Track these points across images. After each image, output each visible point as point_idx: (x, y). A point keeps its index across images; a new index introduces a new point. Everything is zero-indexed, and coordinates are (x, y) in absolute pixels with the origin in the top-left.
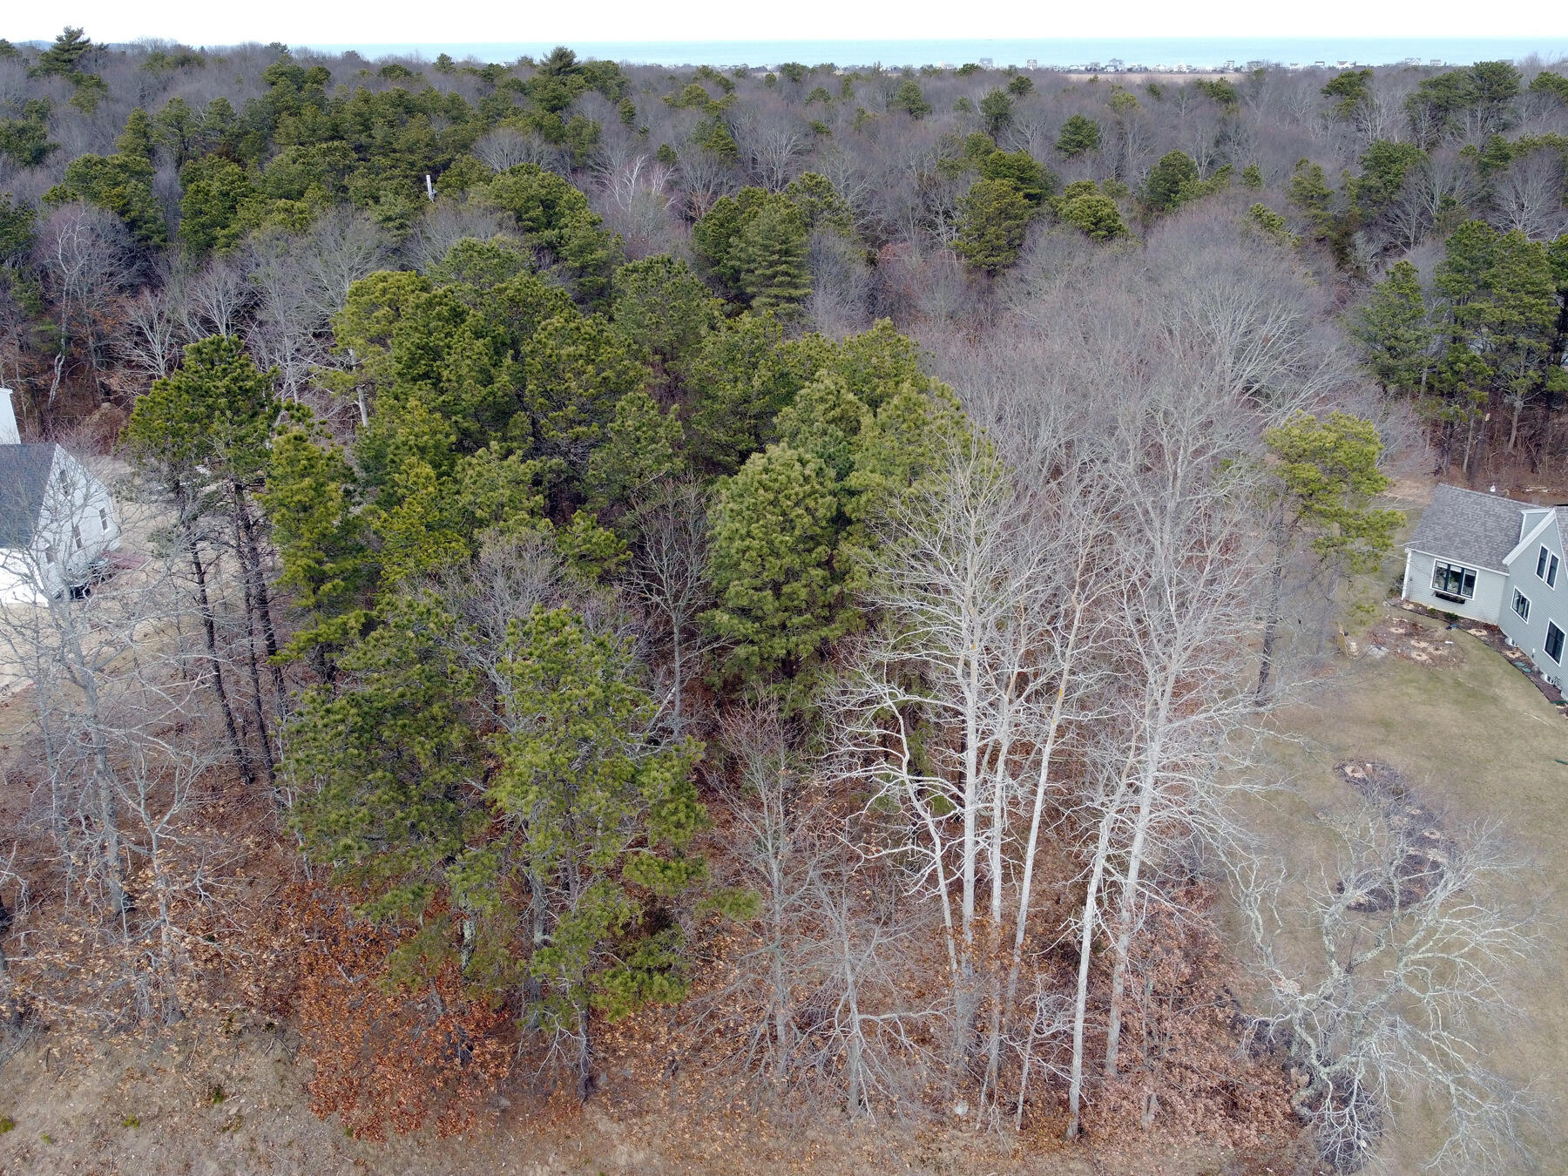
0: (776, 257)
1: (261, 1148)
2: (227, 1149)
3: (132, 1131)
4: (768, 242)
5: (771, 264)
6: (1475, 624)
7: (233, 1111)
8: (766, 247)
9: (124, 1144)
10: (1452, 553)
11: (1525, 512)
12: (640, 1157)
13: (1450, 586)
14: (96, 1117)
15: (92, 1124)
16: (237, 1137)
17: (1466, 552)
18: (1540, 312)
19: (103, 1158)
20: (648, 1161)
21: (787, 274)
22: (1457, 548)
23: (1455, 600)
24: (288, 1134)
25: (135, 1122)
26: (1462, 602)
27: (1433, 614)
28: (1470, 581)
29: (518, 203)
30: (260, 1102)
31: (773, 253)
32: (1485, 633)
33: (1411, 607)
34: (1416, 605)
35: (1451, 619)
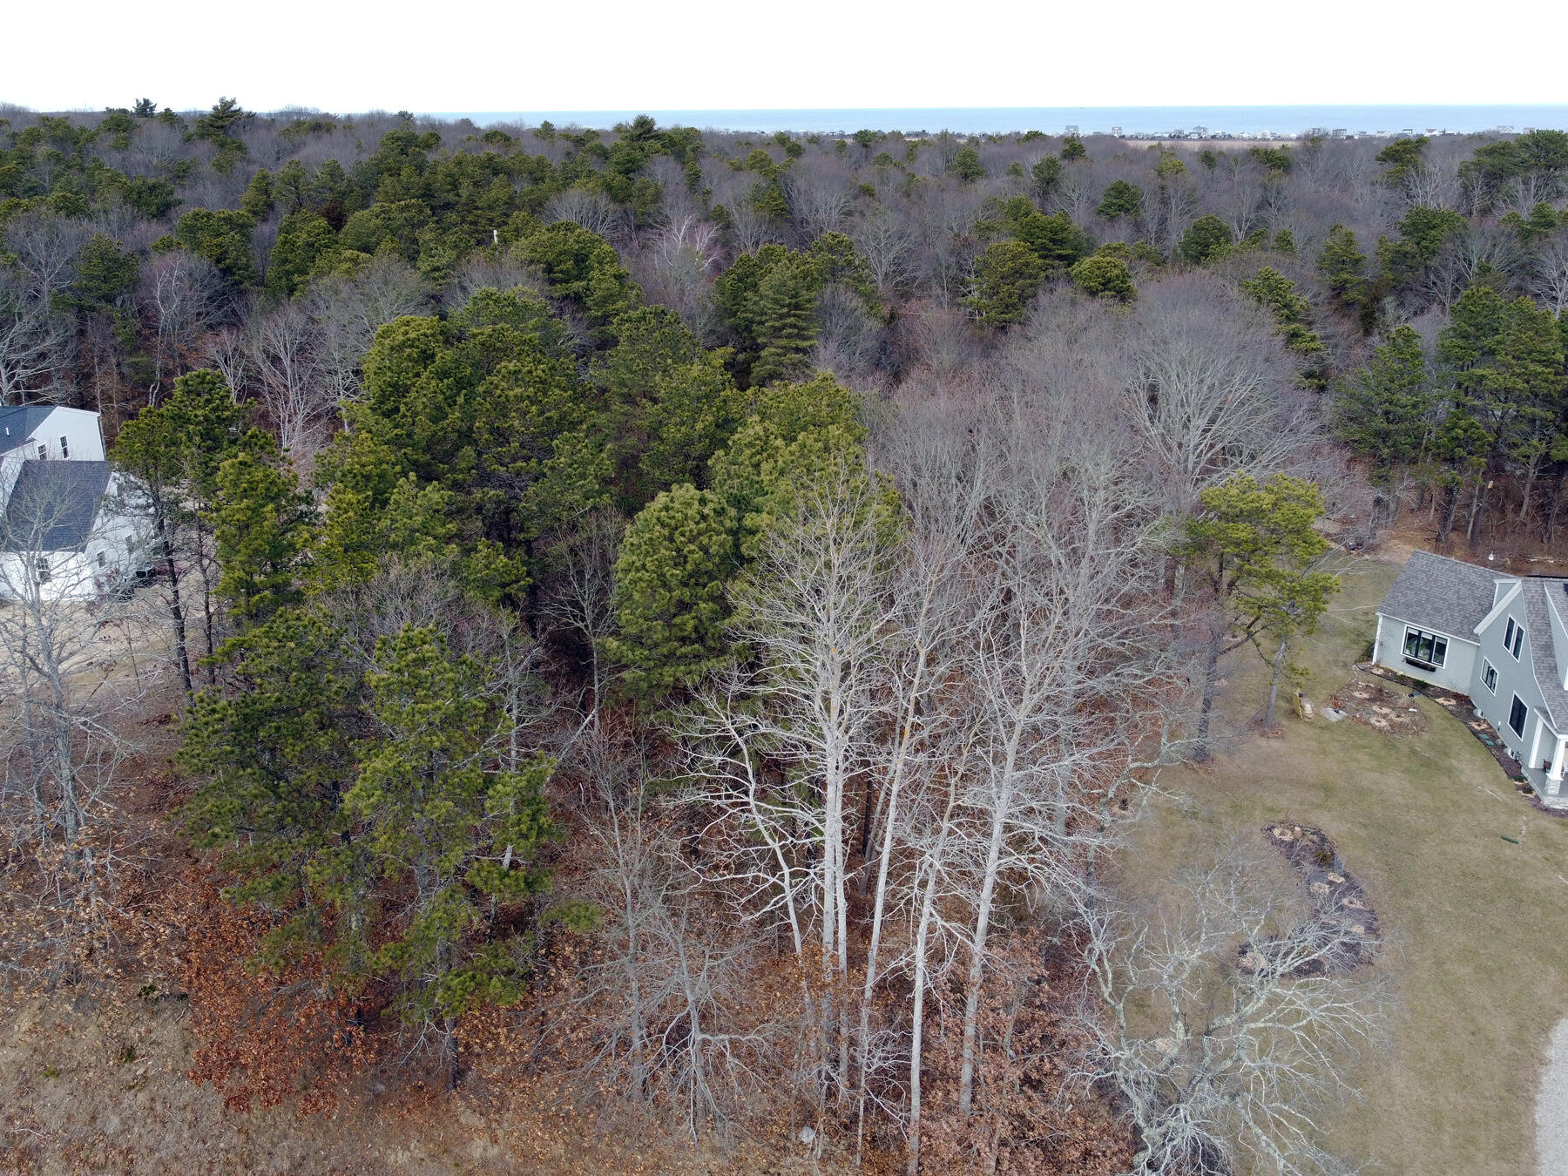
0: (785, 310)
1: (159, 1107)
2: (130, 1106)
3: (52, 1081)
4: (778, 296)
5: (781, 317)
6: (1445, 693)
7: (140, 1072)
8: (776, 301)
9: (44, 1093)
10: (1423, 619)
11: (1497, 582)
12: (494, 1151)
13: (1421, 654)
14: (24, 1065)
15: (19, 1071)
16: (140, 1096)
17: (1438, 619)
18: (1546, 381)
19: (24, 1103)
20: (501, 1156)
21: (795, 326)
22: (1428, 614)
23: (1425, 667)
24: (186, 1098)
25: (56, 1074)
26: (1433, 670)
27: (1402, 680)
28: (1441, 649)
29: (550, 257)
30: (164, 1066)
31: (783, 306)
32: (1453, 702)
33: (1380, 672)
34: (1387, 670)
35: (1421, 687)
